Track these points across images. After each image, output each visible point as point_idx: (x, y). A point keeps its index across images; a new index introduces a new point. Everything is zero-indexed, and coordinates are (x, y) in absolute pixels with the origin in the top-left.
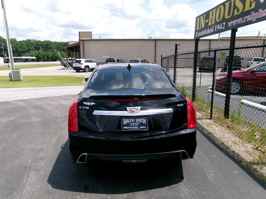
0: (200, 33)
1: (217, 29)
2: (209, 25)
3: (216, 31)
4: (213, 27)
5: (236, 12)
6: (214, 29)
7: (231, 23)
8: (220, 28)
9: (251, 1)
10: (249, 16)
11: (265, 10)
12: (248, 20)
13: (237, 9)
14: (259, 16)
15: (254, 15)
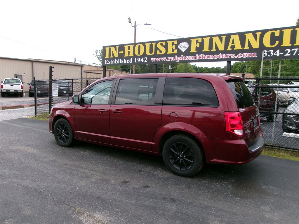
0: (111, 61)
1: (137, 61)
2: (124, 56)
3: (136, 62)
4: (132, 59)
5: (158, 53)
6: (134, 60)
7: (155, 60)
8: (141, 61)
9: (172, 48)
10: (173, 57)
11: (187, 57)
12: (172, 60)
13: (159, 51)
14: (182, 59)
15: (177, 57)
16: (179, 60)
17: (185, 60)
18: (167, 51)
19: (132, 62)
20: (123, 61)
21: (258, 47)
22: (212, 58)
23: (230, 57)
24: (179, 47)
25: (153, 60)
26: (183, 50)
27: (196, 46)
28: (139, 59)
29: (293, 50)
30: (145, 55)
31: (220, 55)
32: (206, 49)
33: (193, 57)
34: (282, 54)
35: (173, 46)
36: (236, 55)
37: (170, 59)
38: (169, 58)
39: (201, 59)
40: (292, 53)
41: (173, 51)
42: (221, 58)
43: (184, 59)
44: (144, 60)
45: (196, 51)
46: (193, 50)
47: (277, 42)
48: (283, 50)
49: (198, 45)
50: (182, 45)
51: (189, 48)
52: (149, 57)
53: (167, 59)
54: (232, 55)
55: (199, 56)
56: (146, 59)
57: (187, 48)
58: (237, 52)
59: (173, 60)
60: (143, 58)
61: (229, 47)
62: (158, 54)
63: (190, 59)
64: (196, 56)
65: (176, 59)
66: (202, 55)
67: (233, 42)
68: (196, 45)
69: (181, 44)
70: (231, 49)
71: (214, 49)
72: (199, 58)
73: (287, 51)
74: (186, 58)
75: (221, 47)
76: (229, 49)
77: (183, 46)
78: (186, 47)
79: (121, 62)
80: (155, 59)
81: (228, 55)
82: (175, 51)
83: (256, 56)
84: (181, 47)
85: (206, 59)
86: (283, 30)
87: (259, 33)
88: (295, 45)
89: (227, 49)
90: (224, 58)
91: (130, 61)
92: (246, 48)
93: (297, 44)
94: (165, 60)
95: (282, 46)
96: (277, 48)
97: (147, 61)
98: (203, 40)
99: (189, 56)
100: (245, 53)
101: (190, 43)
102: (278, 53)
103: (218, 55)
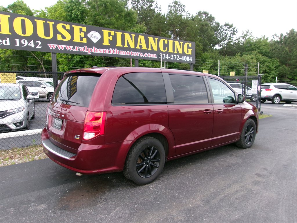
1: (21, 44)
4: (8, 39)
5: (59, 37)
6: (13, 42)
8: (29, 45)
9: (80, 36)
10: (82, 48)
11: (101, 50)
12: (81, 50)
13: (61, 35)
14: (94, 51)
15: (87, 48)
16: (90, 52)
17: (98, 52)
18: (73, 37)
19: (8, 44)
21: (157, 50)
22: (125, 54)
23: (139, 55)
24: (89, 35)
25: (52, 46)
26: (95, 41)
27: (109, 39)
28: (24, 42)
29: (174, 56)
30: (35, 36)
31: (131, 52)
32: (119, 44)
33: (107, 50)
34: (170, 57)
35: (80, 33)
36: (143, 54)
37: (79, 49)
38: (77, 48)
39: (115, 53)
40: (174, 57)
41: (81, 39)
42: (133, 55)
43: (97, 52)
44: (36, 44)
45: (109, 45)
46: (106, 43)
47: (167, 48)
48: (170, 54)
49: (111, 39)
50: (93, 34)
51: (101, 40)
53: (74, 48)
54: (141, 54)
55: (113, 51)
56: (38, 43)
57: (99, 39)
58: (144, 52)
59: (83, 50)
60: (32, 42)
61: (138, 45)
62: (60, 40)
63: (103, 52)
64: (110, 50)
65: (86, 51)
66: (116, 50)
67: (140, 42)
68: (109, 38)
69: (91, 33)
70: (139, 48)
71: (126, 46)
72: (113, 53)
73: (172, 56)
75: (132, 46)
76: (138, 47)
77: (94, 36)
78: (97, 38)
80: (55, 46)
81: (138, 53)
82: (85, 41)
83: (156, 57)
84: (91, 36)
85: (120, 54)
86: (169, 40)
87: (156, 39)
88: (175, 52)
89: (137, 48)
90: (135, 55)
91: (4, 41)
92: (150, 49)
93: (176, 52)
94: (71, 49)
95: (169, 52)
96: (167, 53)
97: (41, 47)
98: (115, 34)
99: (102, 49)
100: (149, 54)
101: (102, 34)
102: (168, 56)
103: (130, 52)
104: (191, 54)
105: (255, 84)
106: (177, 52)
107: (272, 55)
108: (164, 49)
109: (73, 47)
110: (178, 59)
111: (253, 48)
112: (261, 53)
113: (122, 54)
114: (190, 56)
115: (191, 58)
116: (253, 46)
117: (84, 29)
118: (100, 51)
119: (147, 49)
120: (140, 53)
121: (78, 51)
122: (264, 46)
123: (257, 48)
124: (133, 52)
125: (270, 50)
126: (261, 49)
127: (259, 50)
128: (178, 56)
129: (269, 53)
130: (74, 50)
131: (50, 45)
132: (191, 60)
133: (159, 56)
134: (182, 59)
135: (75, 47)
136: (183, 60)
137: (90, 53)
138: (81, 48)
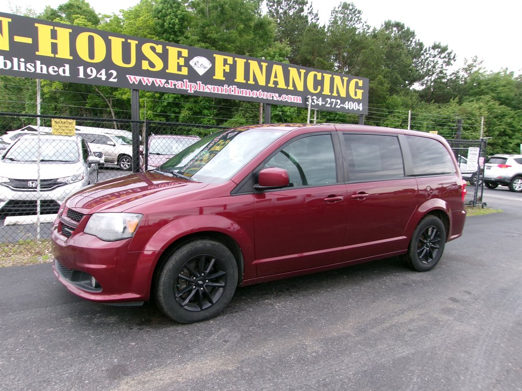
1: (86, 75)
2: (38, 53)
4: (67, 66)
5: (145, 65)
7: (138, 80)
8: (98, 76)
9: (178, 63)
10: (180, 82)
11: (210, 86)
12: (178, 86)
13: (148, 62)
14: (200, 89)
15: (188, 84)
16: (193, 89)
17: (205, 91)
18: (166, 66)
20: (35, 67)
21: (302, 90)
22: (250, 95)
23: (273, 97)
24: (192, 63)
25: (133, 79)
26: (201, 72)
27: (224, 70)
28: (92, 71)
29: (332, 100)
30: (107, 63)
31: (260, 92)
32: (240, 78)
33: (220, 88)
34: (324, 103)
35: (178, 59)
36: (280, 96)
37: (175, 85)
38: (171, 83)
39: (233, 93)
40: (331, 103)
41: (179, 68)
42: (262, 97)
43: (203, 90)
44: (109, 76)
45: (224, 79)
46: (219, 75)
47: (319, 88)
48: (325, 97)
49: (228, 70)
50: (198, 62)
51: (212, 71)
52: (122, 72)
53: (167, 82)
55: (230, 89)
56: (112, 74)
57: (207, 69)
58: (281, 92)
59: (182, 87)
60: (103, 71)
61: (272, 82)
62: (146, 69)
63: (214, 91)
64: (225, 87)
65: (186, 87)
66: (235, 87)
67: (276, 77)
68: (224, 68)
69: (196, 59)
70: (273, 86)
71: (251, 82)
72: (230, 92)
73: (327, 101)
74: (208, 88)
75: (262, 81)
76: (271, 85)
77: (200, 63)
78: (205, 68)
79: (26, 68)
80: (138, 78)
81: (270, 95)
82: (185, 71)
83: (301, 102)
84: (195, 64)
85: (240, 95)
86: (324, 74)
87: (303, 71)
88: (333, 95)
89: (269, 85)
90: (265, 98)
91: (61, 70)
92: (291, 88)
93: (335, 94)
94: (162, 84)
95: (323, 93)
96: (319, 95)
97: (116, 80)
98: (235, 62)
99: (213, 86)
100: (290, 96)
101: (213, 61)
102: (321, 101)
103: (258, 93)
104: (361, 98)
105: (473, 154)
106: (337, 95)
107: (519, 104)
108: (315, 89)
109: (165, 80)
110: (337, 107)
111: (483, 90)
112: (499, 99)
113: (244, 95)
114: (358, 101)
115: (361, 104)
116: (483, 87)
117: (185, 53)
118: (209, 89)
119: (286, 88)
120: (274, 95)
121: (173, 87)
122: (504, 86)
123: (492, 90)
124: (262, 93)
125: (516, 95)
126: (498, 93)
127: (494, 95)
128: (339, 101)
129: (513, 100)
130: (167, 86)
131: (130, 77)
132: (361, 109)
133: (306, 100)
134: (344, 106)
135: (169, 81)
136: (347, 108)
137: (193, 92)
138: (178, 83)
